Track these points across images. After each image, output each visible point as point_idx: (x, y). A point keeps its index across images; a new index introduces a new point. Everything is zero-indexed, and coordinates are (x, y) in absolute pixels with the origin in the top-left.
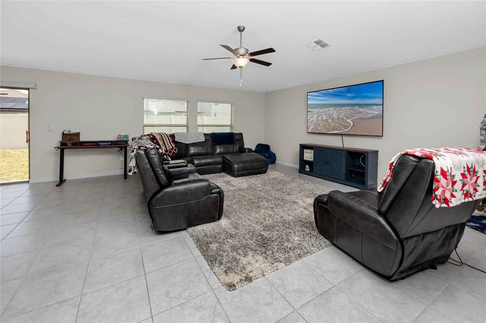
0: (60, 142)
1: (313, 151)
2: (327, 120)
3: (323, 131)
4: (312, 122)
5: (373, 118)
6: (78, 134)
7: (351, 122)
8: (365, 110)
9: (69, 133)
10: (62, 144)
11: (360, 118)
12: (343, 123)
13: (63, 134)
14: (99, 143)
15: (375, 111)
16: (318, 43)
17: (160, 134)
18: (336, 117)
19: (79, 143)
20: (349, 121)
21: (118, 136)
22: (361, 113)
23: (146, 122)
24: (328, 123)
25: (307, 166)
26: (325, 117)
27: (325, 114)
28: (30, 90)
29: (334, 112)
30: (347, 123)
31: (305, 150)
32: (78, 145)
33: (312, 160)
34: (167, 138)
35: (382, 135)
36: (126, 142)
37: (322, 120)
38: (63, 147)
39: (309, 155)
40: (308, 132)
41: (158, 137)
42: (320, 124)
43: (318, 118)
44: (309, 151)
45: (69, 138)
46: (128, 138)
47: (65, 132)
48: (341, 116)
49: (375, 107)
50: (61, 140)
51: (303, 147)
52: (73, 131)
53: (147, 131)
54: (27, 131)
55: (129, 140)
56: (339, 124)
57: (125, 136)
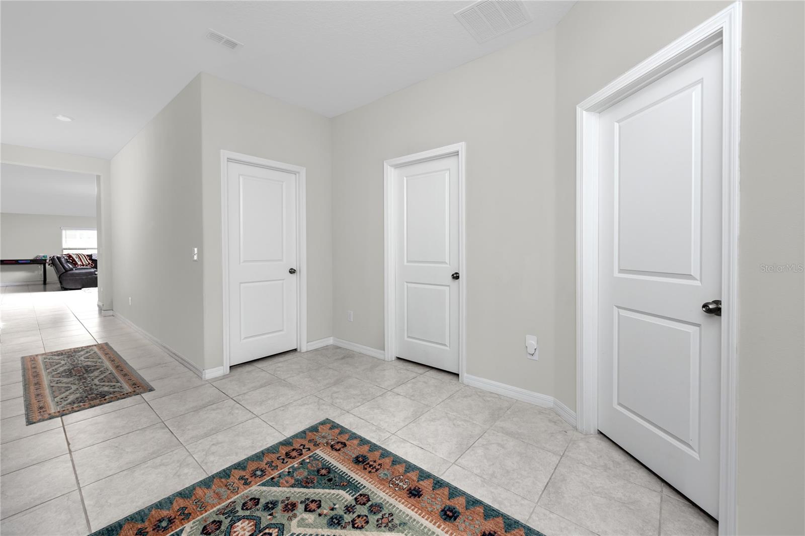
17: (78, 255)
23: (64, 246)
34: (84, 258)
36: (46, 260)
41: (74, 257)
53: (65, 252)
57: (44, 256)
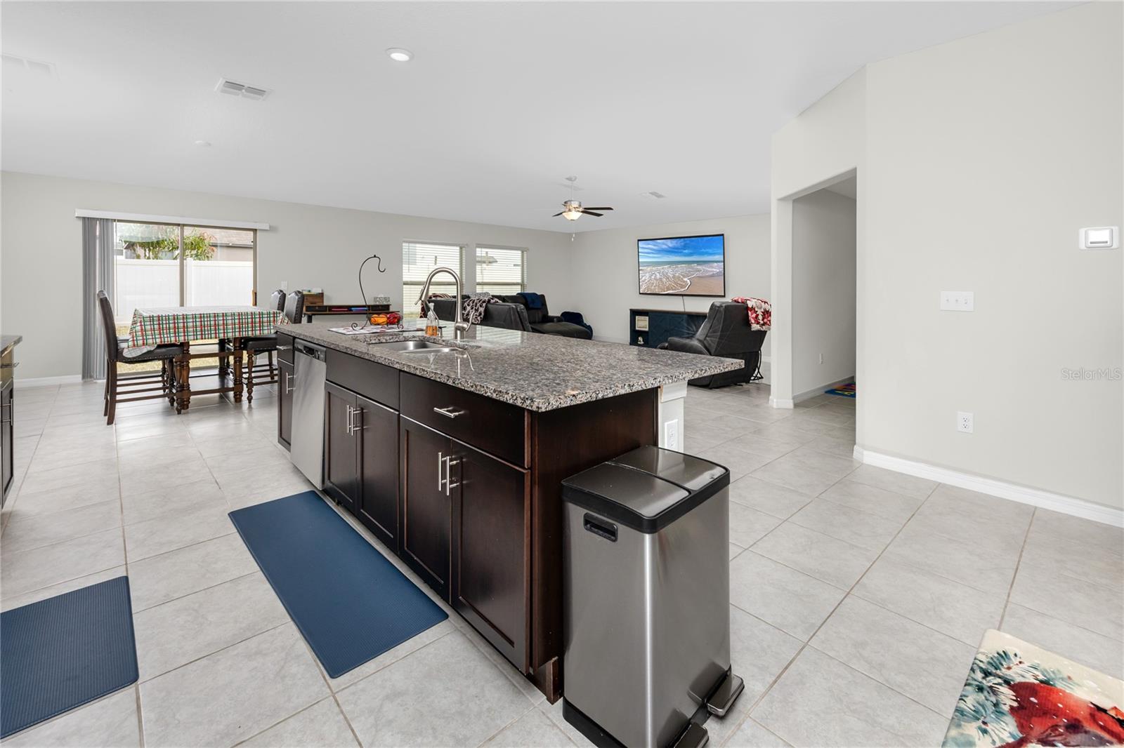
1: (647, 318)
2: (661, 279)
3: (657, 291)
4: (643, 281)
5: (712, 276)
6: (322, 295)
7: (688, 281)
8: (704, 267)
11: (699, 277)
12: (679, 282)
15: (717, 268)
16: (654, 194)
18: (671, 276)
20: (685, 279)
22: (699, 271)
24: (662, 281)
25: (640, 339)
26: (658, 276)
27: (659, 273)
28: (258, 233)
29: (669, 271)
30: (684, 282)
31: (637, 317)
33: (647, 329)
35: (723, 294)
37: (655, 279)
39: (643, 324)
40: (640, 294)
42: (653, 283)
43: (650, 277)
44: (642, 318)
48: (677, 275)
49: (716, 264)
51: (635, 313)
56: (675, 283)
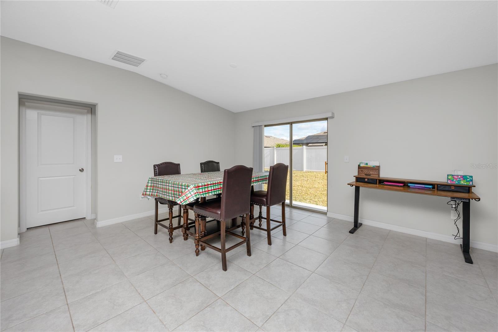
0: (355, 177)
6: (377, 169)
9: (366, 166)
10: (358, 179)
13: (359, 167)
14: (409, 185)
19: (378, 181)
21: (448, 175)
28: (329, 120)
32: (376, 184)
36: (468, 188)
38: (359, 184)
45: (366, 172)
46: (472, 181)
47: (362, 165)
50: (356, 174)
52: (372, 164)
54: (326, 162)
55: (474, 184)
57: (464, 177)
